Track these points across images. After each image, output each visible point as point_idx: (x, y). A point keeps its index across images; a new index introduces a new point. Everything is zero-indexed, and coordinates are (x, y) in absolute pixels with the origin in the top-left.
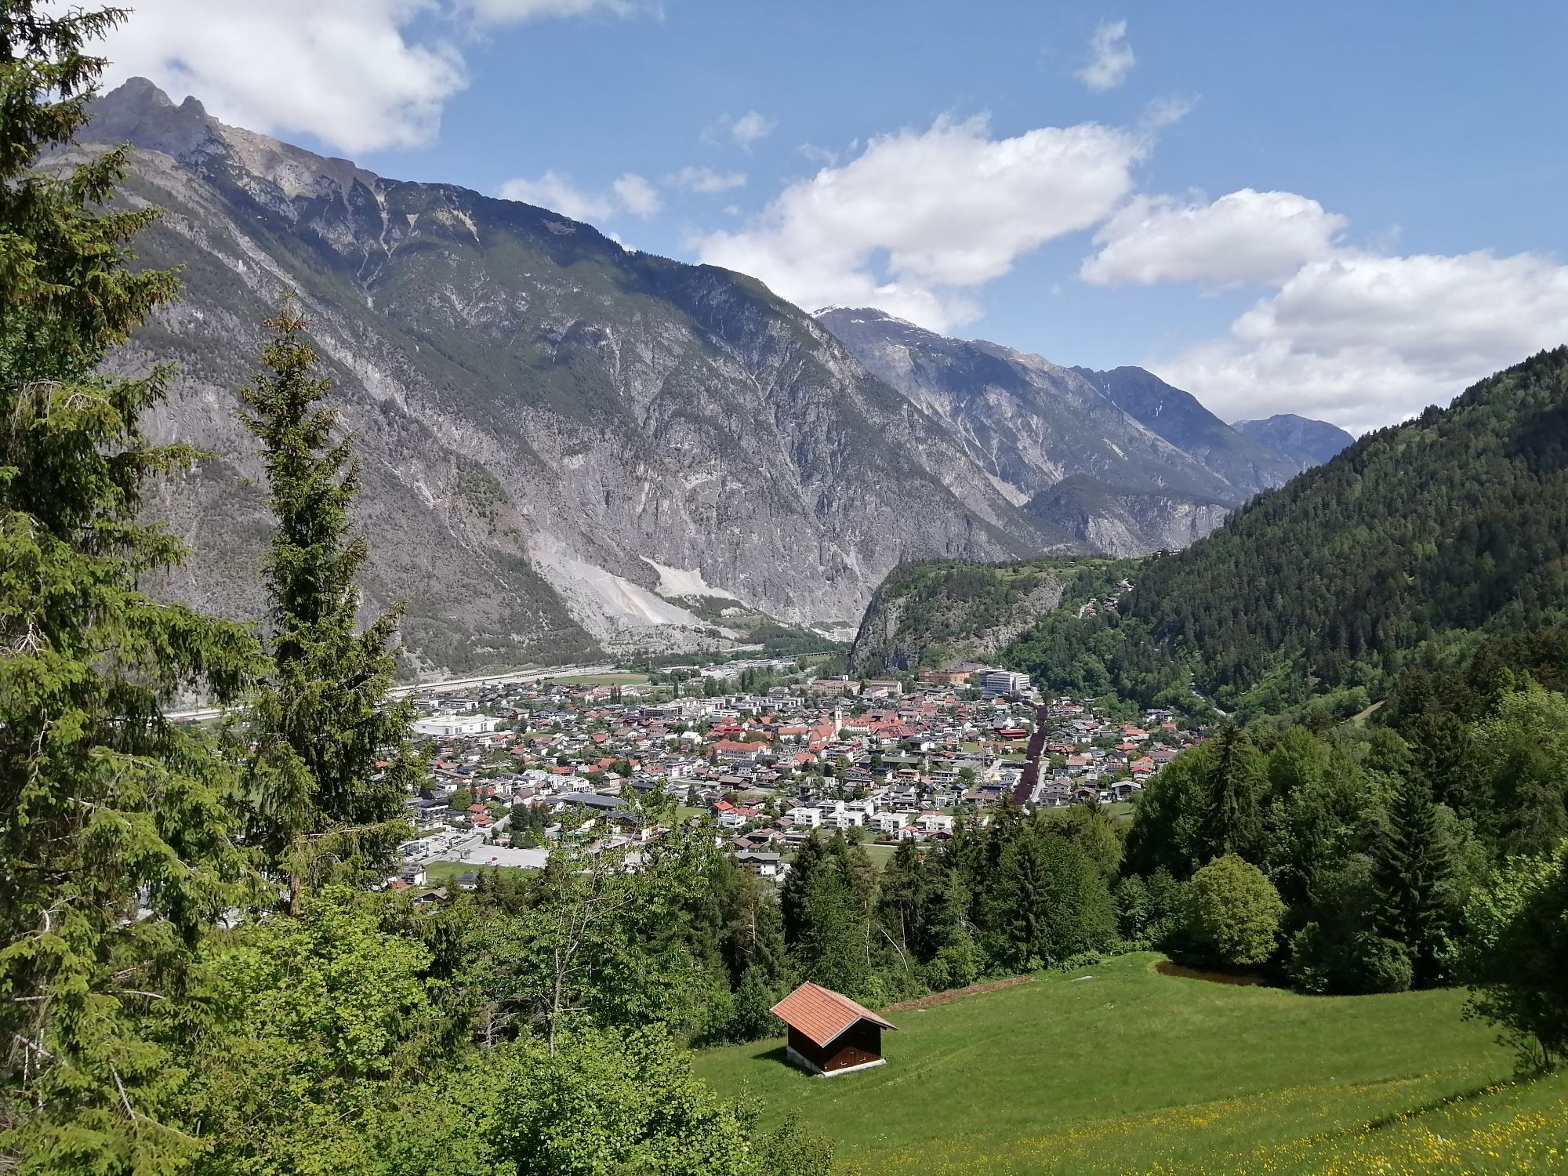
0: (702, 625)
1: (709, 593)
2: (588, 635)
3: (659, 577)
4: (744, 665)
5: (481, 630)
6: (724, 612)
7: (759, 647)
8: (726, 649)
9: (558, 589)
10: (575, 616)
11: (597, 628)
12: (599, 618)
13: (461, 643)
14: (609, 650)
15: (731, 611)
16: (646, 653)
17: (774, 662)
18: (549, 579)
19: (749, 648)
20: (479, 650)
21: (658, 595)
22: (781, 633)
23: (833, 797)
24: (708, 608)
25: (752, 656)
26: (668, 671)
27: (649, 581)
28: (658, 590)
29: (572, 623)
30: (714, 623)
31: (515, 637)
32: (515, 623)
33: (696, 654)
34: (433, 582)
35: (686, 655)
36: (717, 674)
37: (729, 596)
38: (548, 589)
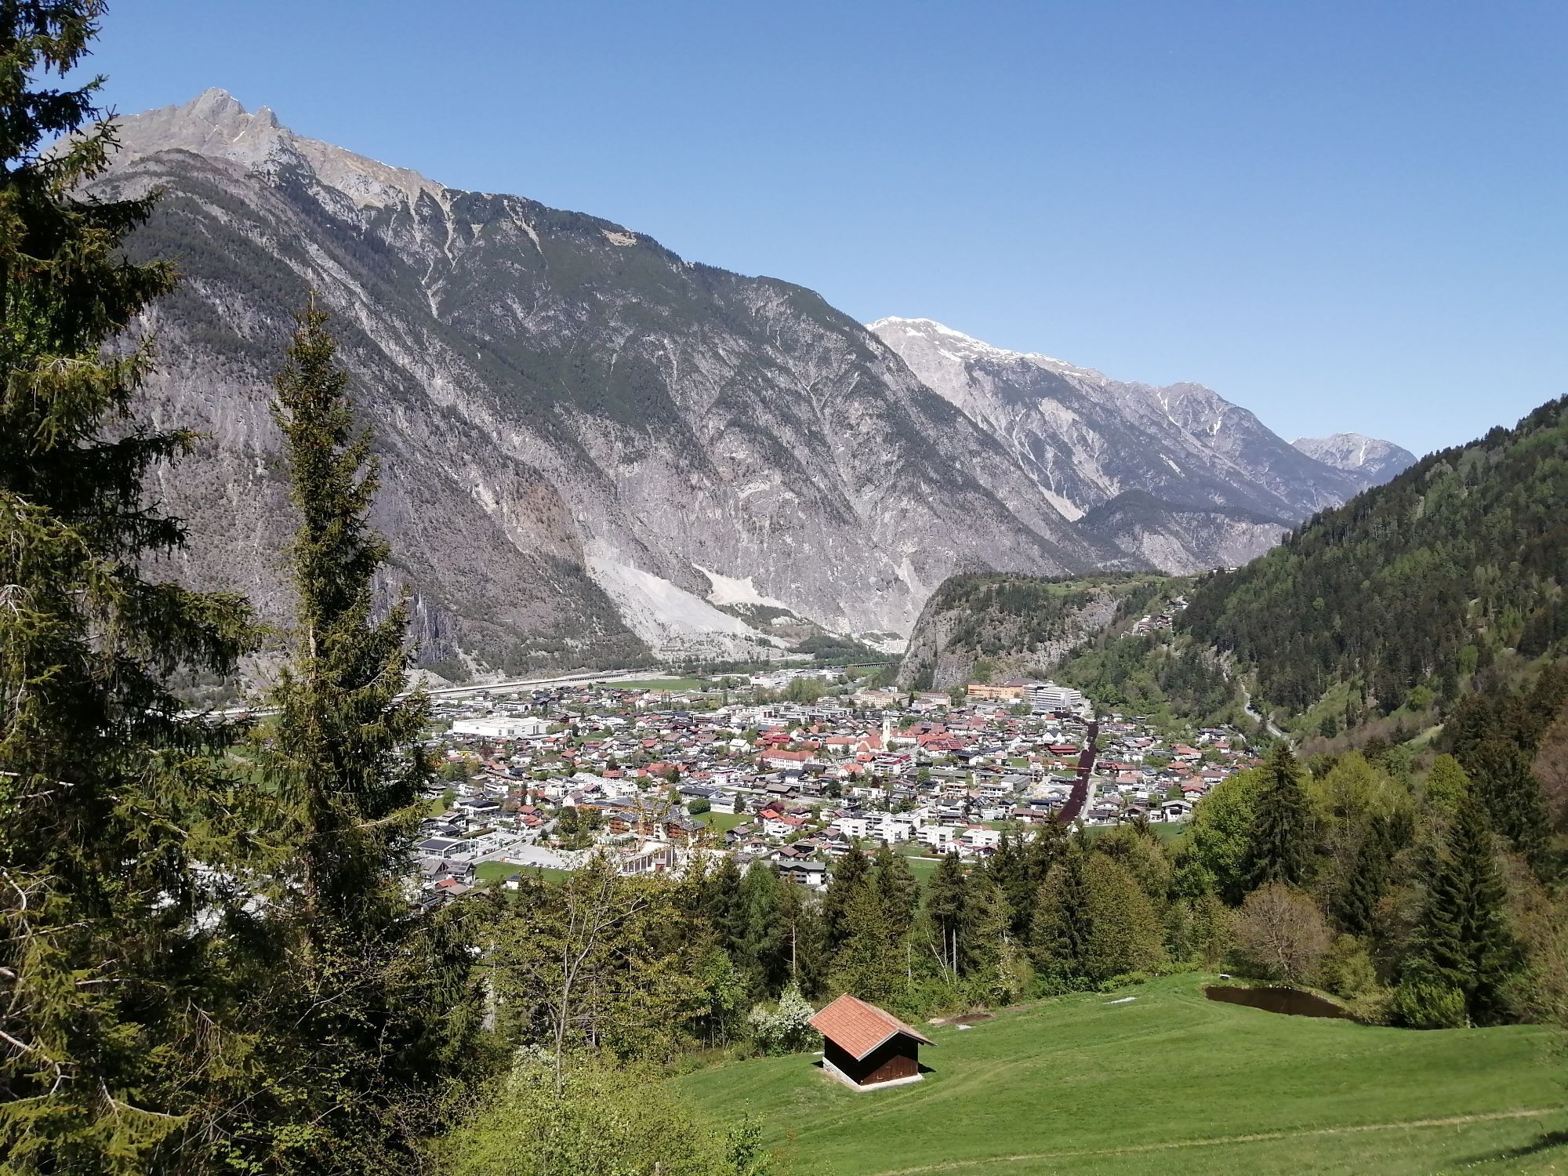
0: (751, 632)
1: (759, 601)
2: (638, 641)
3: (711, 585)
4: (792, 673)
5: (536, 633)
6: (775, 621)
7: (809, 657)
8: (775, 657)
9: (611, 594)
10: (627, 622)
11: (649, 635)
12: (651, 624)
13: (516, 646)
14: (659, 657)
15: (782, 620)
16: (697, 660)
17: (824, 672)
18: (603, 585)
19: (798, 657)
20: (533, 654)
21: (709, 602)
22: (831, 643)
23: (880, 809)
24: (760, 616)
25: (802, 665)
26: (717, 679)
27: (702, 589)
28: (709, 598)
29: (626, 630)
30: (765, 631)
31: (569, 641)
32: (571, 628)
33: (746, 663)
34: (489, 586)
35: (736, 663)
36: (766, 682)
37: (780, 605)
38: (602, 594)
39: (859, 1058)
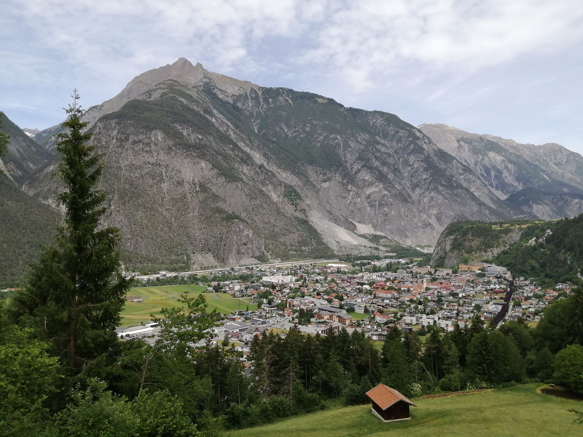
39: (384, 409)
